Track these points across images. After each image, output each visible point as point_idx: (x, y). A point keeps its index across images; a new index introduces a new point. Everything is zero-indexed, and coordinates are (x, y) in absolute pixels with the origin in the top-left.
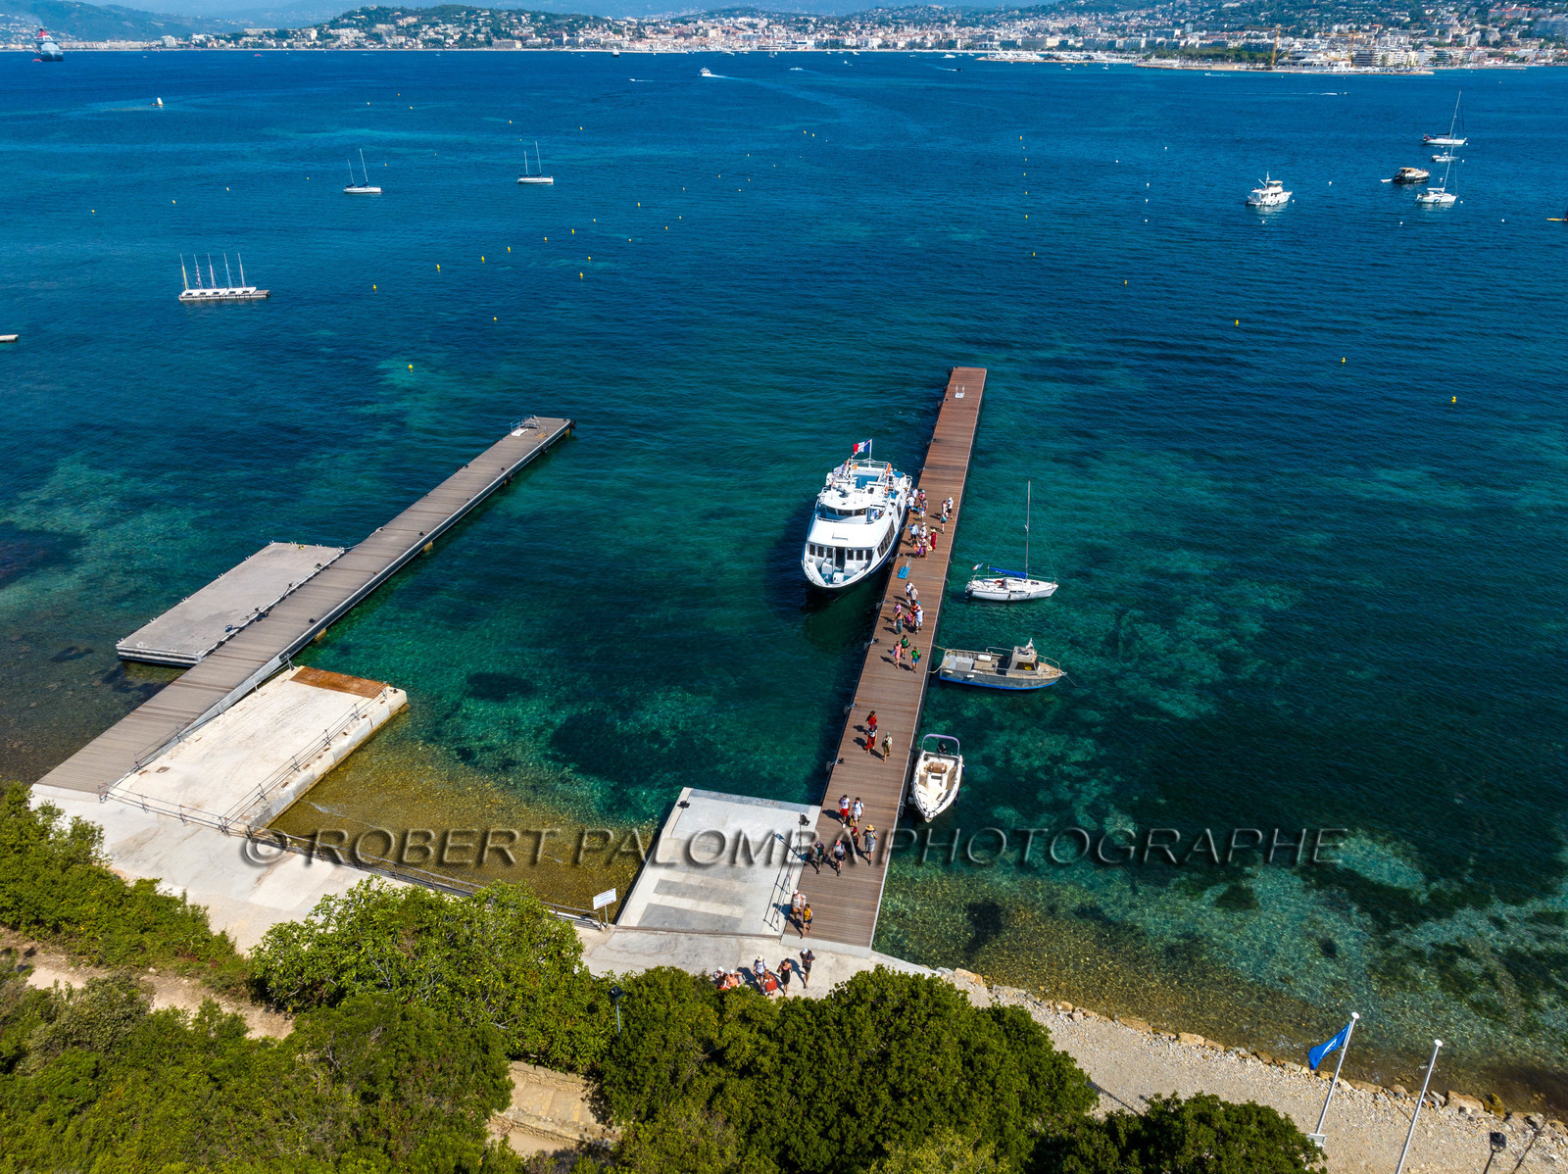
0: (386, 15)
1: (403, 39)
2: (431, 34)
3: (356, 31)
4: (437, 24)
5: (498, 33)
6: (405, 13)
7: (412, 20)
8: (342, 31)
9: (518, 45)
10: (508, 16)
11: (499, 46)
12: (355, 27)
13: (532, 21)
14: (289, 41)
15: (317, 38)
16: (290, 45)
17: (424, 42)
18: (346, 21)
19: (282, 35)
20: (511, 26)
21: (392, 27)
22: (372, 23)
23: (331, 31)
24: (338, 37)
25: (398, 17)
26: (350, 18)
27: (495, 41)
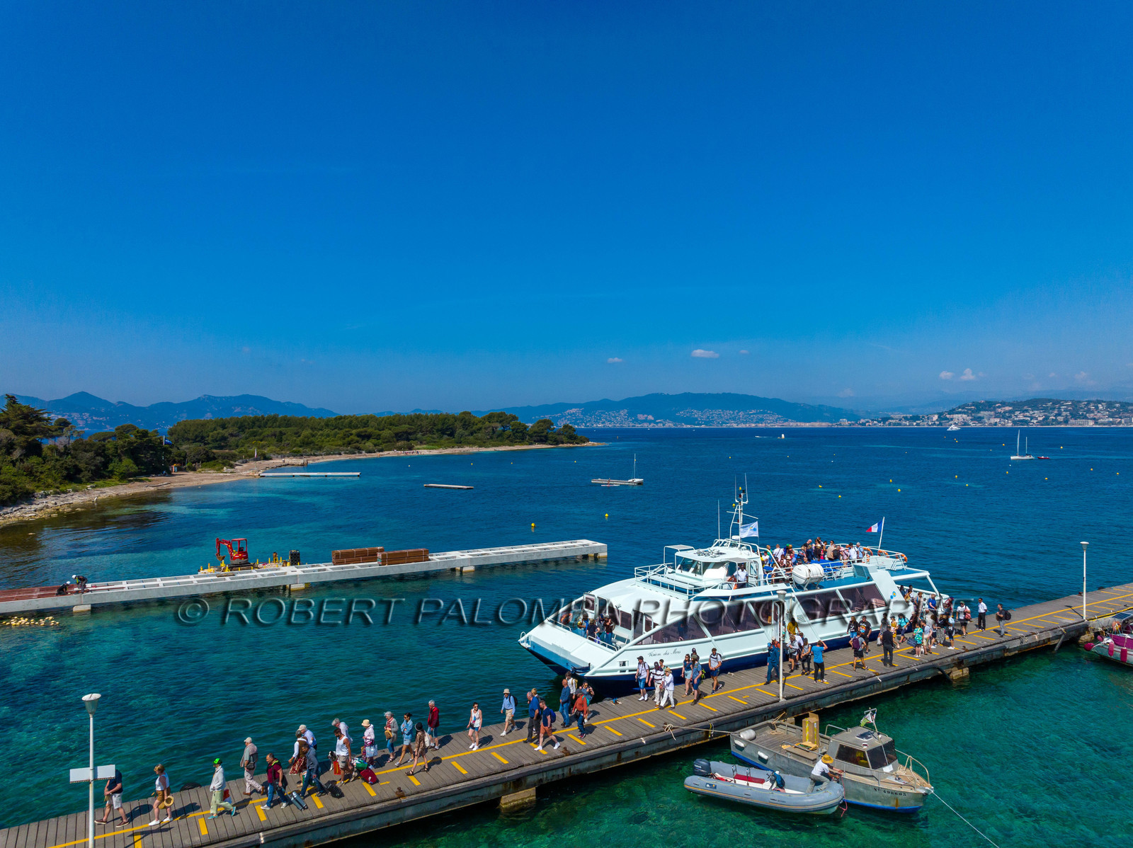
0: (990, 406)
1: (997, 420)
2: (1021, 417)
3: (964, 416)
4: (1027, 411)
5: (1075, 416)
6: (1004, 404)
7: (1007, 408)
8: (955, 416)
9: (1091, 424)
10: (1086, 405)
11: (1075, 424)
12: (964, 413)
13: (1107, 408)
14: (918, 422)
15: (937, 420)
16: (917, 424)
17: (1015, 422)
18: (960, 410)
19: (915, 418)
20: (1089, 411)
21: (992, 413)
22: (978, 410)
23: (948, 416)
24: (952, 419)
25: (999, 407)
26: (963, 408)
27: (1072, 421)
